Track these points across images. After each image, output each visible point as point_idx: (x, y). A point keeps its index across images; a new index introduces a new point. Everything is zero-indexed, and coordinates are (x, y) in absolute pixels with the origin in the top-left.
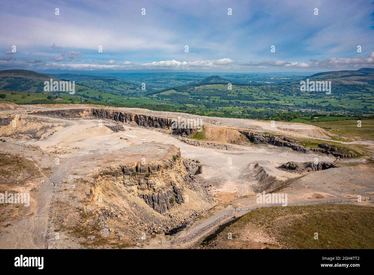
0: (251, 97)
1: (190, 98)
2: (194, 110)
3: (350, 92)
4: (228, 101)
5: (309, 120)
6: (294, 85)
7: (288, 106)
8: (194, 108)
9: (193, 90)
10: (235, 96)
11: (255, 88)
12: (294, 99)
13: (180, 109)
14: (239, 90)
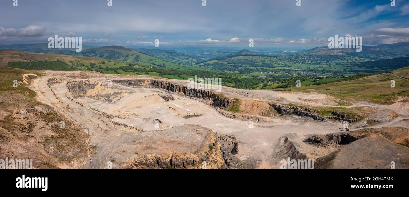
0: (271, 65)
1: (228, 66)
2: (231, 75)
3: (335, 60)
4: (255, 68)
5: (313, 82)
6: (300, 56)
7: (297, 71)
8: (231, 73)
9: (230, 60)
10: (260, 64)
11: (275, 58)
12: (301, 66)
13: (221, 75)
14: (263, 60)
